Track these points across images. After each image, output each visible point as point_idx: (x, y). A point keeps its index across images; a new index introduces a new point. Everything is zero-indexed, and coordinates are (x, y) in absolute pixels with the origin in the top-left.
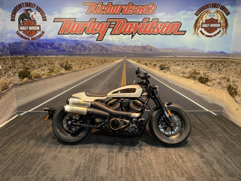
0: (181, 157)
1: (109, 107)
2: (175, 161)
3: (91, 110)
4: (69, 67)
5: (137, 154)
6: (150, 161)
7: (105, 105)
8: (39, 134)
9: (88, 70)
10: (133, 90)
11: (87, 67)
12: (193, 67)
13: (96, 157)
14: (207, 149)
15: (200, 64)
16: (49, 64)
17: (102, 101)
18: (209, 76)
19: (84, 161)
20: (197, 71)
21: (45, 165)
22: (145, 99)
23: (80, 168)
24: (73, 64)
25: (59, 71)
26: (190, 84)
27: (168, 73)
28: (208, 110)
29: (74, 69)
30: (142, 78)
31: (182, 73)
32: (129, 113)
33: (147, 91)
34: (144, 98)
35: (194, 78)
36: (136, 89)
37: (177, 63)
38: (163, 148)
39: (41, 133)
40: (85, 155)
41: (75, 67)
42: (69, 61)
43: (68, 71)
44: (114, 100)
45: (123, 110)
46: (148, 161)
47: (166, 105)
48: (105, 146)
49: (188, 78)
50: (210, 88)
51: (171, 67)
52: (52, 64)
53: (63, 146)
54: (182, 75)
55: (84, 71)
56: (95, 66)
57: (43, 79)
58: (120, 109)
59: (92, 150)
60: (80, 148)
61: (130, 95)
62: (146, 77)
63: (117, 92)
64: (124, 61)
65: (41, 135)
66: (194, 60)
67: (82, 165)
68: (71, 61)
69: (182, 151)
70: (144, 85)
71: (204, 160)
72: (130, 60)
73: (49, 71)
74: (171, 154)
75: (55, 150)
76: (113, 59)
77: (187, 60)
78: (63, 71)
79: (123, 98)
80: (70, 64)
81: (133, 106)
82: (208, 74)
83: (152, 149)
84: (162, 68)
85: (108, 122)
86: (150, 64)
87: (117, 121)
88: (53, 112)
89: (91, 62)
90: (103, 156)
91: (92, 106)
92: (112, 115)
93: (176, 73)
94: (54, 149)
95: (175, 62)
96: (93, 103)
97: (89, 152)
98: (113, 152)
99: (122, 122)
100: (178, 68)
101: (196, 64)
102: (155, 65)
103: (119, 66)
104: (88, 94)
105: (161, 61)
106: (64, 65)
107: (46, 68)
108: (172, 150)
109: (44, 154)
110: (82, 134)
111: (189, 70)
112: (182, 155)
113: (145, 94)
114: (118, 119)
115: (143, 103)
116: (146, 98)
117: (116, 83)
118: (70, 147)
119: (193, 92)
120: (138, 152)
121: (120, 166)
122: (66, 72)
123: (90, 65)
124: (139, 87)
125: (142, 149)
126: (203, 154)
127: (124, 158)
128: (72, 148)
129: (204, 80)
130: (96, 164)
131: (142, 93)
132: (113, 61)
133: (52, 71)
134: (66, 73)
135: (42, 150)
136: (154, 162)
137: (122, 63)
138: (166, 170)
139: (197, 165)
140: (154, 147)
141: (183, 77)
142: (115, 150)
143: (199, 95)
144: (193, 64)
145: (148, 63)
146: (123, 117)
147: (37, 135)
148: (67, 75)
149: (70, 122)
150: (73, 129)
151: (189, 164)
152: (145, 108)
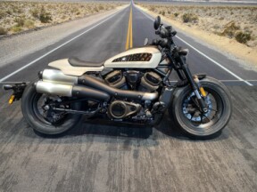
0: (217, 159)
1: (108, 84)
2: (209, 165)
3: (79, 89)
4: (48, 18)
5: (150, 152)
6: (172, 167)
7: (101, 79)
8: (8, 118)
9: (76, 22)
10: (147, 57)
11: (73, 17)
12: (232, 18)
13: (89, 160)
14: (253, 143)
15: (243, 14)
16: (14, 11)
17: (96, 74)
18: (251, 32)
19: (70, 168)
20: (236, 25)
21: (9, 176)
22: (165, 70)
23: (64, 183)
24: (52, 12)
25: (32, 24)
26: (223, 43)
27: (195, 27)
28: (241, 80)
29: (54, 20)
30: (163, 36)
31: (215, 27)
32: (140, 93)
33: (168, 57)
34: (163, 69)
35: (231, 35)
36: (151, 55)
37: (208, 12)
38: (188, 142)
39: (11, 117)
40: (74, 157)
41: (56, 18)
42: (46, 8)
43: (47, 24)
44: (116, 72)
45: (130, 89)
46: (168, 166)
47: (197, 80)
48: (103, 139)
49: (222, 34)
50: (250, 49)
51: (200, 18)
52: (19, 12)
53: (42, 139)
54: (213, 30)
55: (70, 24)
56: (85, 16)
57: (10, 36)
58: (126, 87)
59: (84, 146)
60: (66, 142)
61: (141, 64)
62: (170, 34)
63: (120, 60)
64: (129, 8)
65: (11, 120)
66: (235, 6)
67: (67, 177)
68: (49, 7)
69: (215, 146)
70: (163, 47)
71: (251, 162)
72: (138, 7)
73: (16, 24)
74: (201, 153)
75: (29, 148)
76: (114, 5)
77: (224, 6)
78: (38, 24)
79: (129, 69)
80: (48, 12)
81: (146, 83)
82: (252, 29)
83: (172, 143)
84: (186, 20)
85: (107, 106)
86: (169, 13)
87: (121, 104)
88: (23, 89)
89: (80, 10)
90: (100, 157)
91: (80, 83)
92: (113, 96)
93: (205, 28)
94: (27, 145)
95: (206, 11)
96: (82, 78)
97: (80, 150)
98: (115, 149)
99: (129, 107)
100: (210, 19)
101: (236, 13)
102: (176, 15)
103: (122, 16)
104: (74, 62)
105: (186, 9)
106: (39, 15)
107: (11, 19)
108: (201, 145)
109: (10, 155)
110: (68, 124)
111: (224, 22)
112: (218, 155)
113: (165, 62)
114: (123, 103)
115: (162, 76)
116: (167, 69)
117: (118, 42)
118: (52, 142)
119: (226, 55)
120: (153, 148)
121: (127, 177)
122: (43, 25)
123: (78, 14)
124: (156, 50)
125: (157, 144)
126: (249, 151)
127: (133, 160)
128: (55, 143)
129: (243, 38)
130: (89, 173)
131: (161, 61)
132: (113, 8)
133: (21, 23)
134: (43, 27)
135: (8, 148)
136: (178, 167)
137: (127, 11)
138: (198, 184)
139: (243, 173)
140: (175, 140)
141: (215, 33)
142: (119, 146)
143: (234, 59)
144: (232, 13)
145: (166, 11)
146: (129, 99)
147: (5, 121)
148: (45, 30)
149: (47, 107)
150: (54, 117)
151: (231, 172)
152: (164, 85)
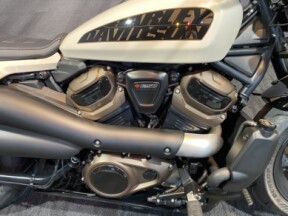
22: (251, 63)
33: (259, 16)
61: (175, 52)
81: (188, 107)
99: (139, 172)
114: (119, 164)
116: (256, 58)
